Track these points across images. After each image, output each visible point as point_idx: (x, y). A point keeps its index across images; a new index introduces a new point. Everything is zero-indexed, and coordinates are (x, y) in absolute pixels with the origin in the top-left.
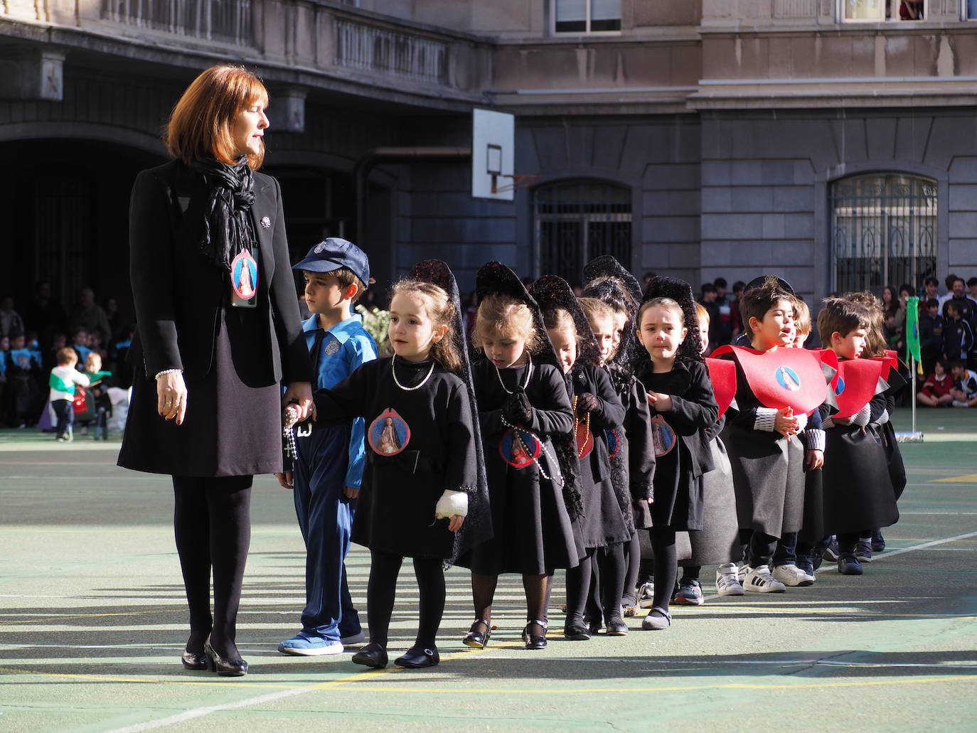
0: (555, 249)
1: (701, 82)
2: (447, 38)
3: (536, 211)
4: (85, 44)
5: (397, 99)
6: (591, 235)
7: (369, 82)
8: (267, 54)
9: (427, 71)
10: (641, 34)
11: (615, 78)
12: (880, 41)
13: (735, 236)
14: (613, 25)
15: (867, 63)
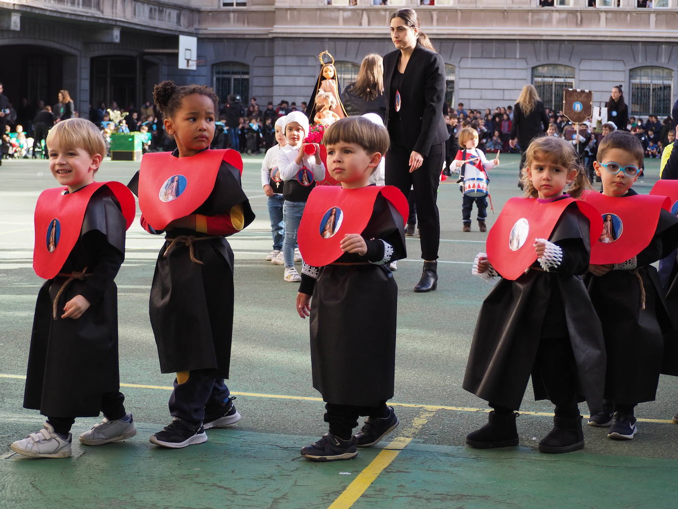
0: (221, 88)
1: (275, 26)
2: (180, 8)
3: (214, 74)
4: (29, 10)
5: (158, 31)
6: (234, 83)
7: (146, 24)
8: (105, 14)
9: (171, 20)
10: (254, 8)
11: (244, 24)
12: (341, 12)
13: (286, 84)
14: (244, 4)
15: (336, 21)
